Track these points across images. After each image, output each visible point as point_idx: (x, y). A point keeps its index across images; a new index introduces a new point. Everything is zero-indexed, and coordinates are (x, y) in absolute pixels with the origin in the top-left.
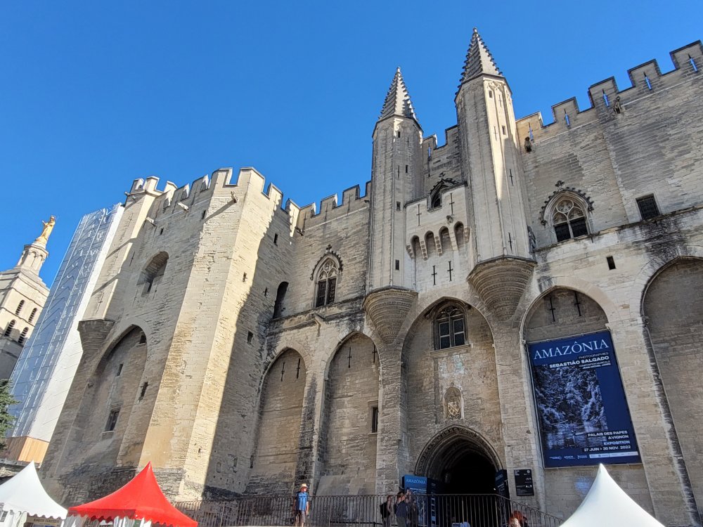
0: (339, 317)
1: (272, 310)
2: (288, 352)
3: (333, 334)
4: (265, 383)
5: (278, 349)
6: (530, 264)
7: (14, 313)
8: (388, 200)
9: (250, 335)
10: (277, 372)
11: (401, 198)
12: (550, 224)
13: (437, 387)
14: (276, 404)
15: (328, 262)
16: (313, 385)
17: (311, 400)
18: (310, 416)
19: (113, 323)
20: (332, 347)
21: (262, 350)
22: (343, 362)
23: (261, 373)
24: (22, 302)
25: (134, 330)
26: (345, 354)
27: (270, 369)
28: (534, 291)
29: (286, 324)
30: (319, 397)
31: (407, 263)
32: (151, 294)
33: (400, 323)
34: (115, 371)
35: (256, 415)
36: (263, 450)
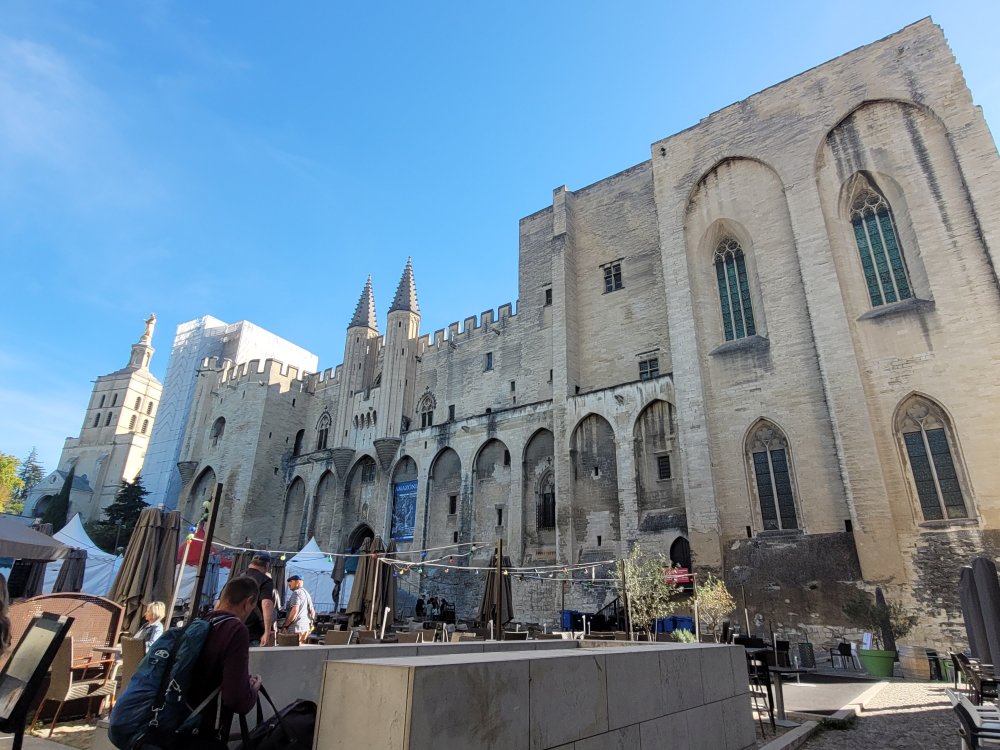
0: (322, 460)
1: (292, 451)
2: (298, 478)
3: (319, 469)
4: (288, 495)
5: (294, 476)
6: (398, 442)
7: (133, 408)
8: (346, 390)
9: (277, 469)
10: (294, 490)
11: (353, 388)
12: (420, 412)
13: (360, 503)
14: (293, 508)
15: (325, 418)
16: (308, 499)
17: (307, 508)
18: (305, 517)
19: (197, 463)
20: (317, 477)
21: (285, 476)
22: (324, 485)
23: (285, 491)
24: (139, 399)
25: (208, 469)
26: (325, 481)
27: (291, 487)
28: (398, 457)
29: (298, 461)
30: (310, 506)
31: (352, 431)
32: (217, 446)
33: (346, 467)
34: (201, 492)
35: (282, 515)
36: (286, 534)
